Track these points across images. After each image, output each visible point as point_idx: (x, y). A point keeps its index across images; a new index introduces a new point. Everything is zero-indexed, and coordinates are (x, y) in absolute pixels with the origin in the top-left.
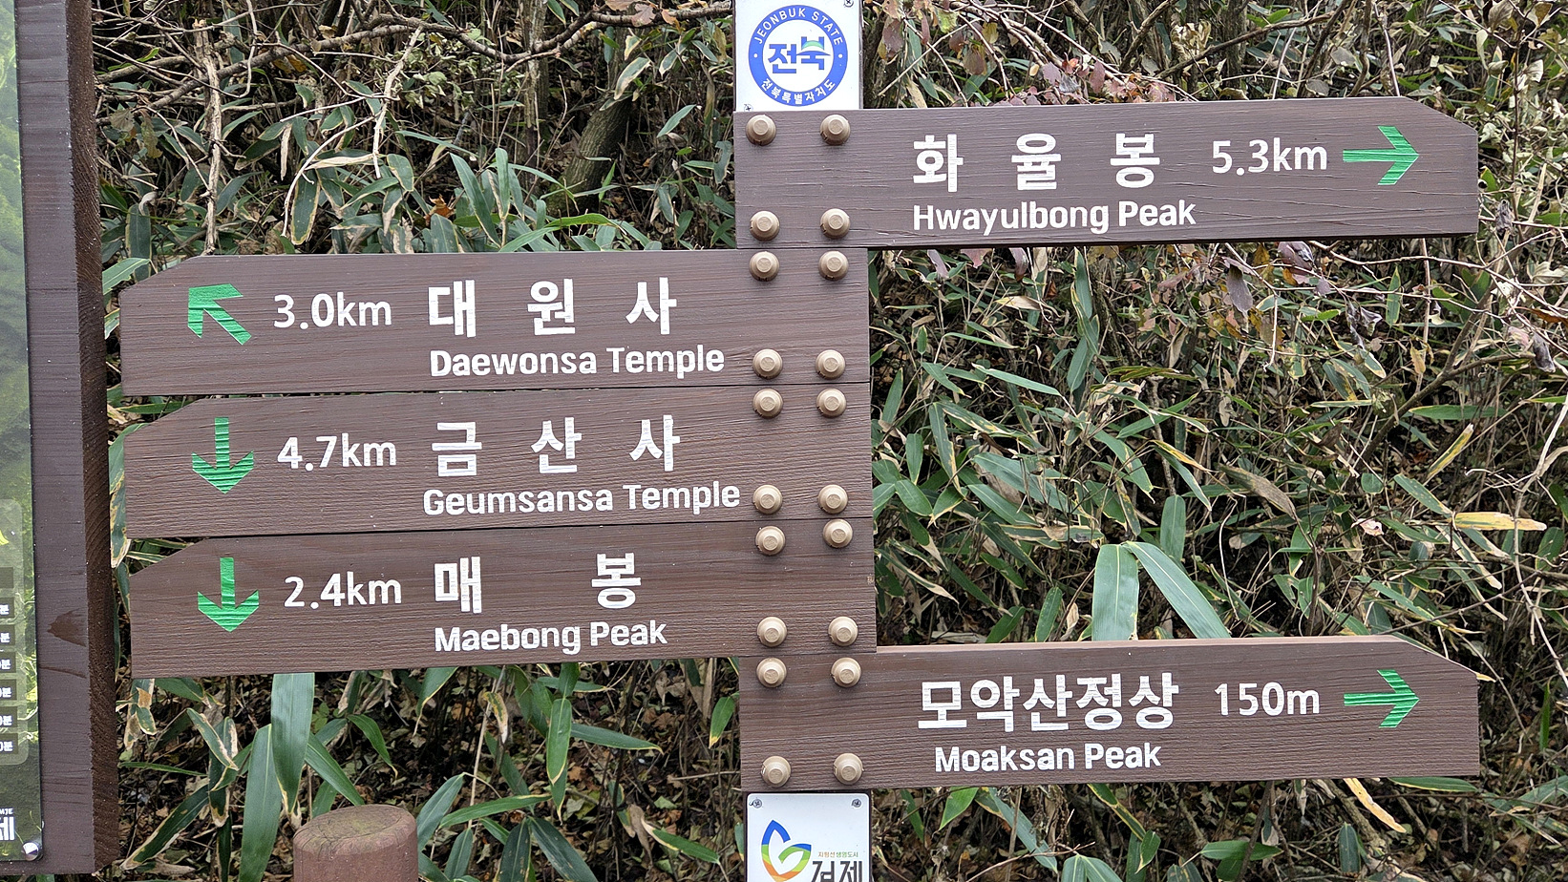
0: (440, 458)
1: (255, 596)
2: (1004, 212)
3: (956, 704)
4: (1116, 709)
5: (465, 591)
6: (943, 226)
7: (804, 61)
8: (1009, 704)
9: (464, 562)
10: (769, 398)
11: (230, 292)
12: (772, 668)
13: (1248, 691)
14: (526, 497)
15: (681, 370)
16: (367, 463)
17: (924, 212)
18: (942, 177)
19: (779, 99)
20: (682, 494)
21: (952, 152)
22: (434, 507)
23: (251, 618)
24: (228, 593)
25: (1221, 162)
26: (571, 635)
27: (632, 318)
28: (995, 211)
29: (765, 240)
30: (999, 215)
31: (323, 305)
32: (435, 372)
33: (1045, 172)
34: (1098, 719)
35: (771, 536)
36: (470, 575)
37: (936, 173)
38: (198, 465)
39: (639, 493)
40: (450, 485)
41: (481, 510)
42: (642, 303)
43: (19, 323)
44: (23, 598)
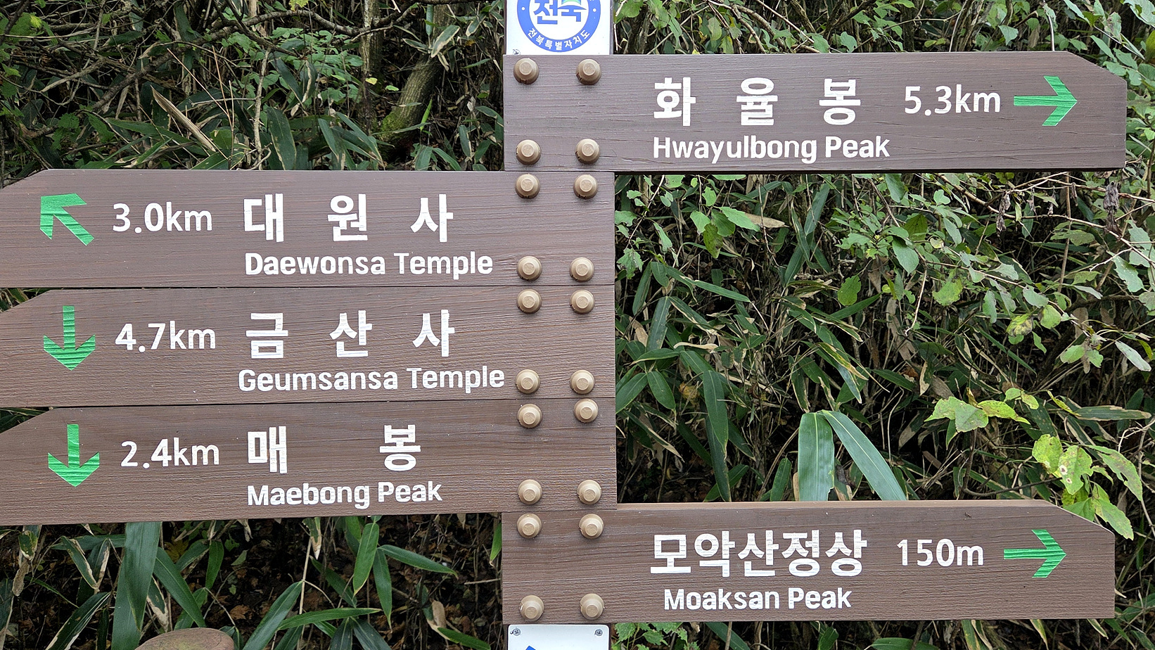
0: (253, 342)
1: (97, 457)
2: (729, 144)
3: (682, 554)
4: (815, 559)
5: (273, 455)
6: (678, 155)
7: (563, 14)
8: (726, 554)
9: (273, 430)
10: (530, 297)
11: (75, 200)
12: (530, 522)
13: (925, 546)
14: (325, 377)
15: (457, 272)
16: (191, 346)
17: (662, 142)
18: (678, 114)
19: (543, 46)
20: (456, 377)
21: (687, 93)
22: (248, 385)
23: (94, 473)
24: (74, 454)
25: (912, 104)
26: (362, 493)
27: (416, 228)
28: (722, 143)
29: (529, 164)
30: (725, 146)
31: (154, 212)
32: (249, 271)
33: (764, 111)
34: (800, 568)
35: (530, 412)
36: (278, 442)
37: (673, 110)
38: (48, 345)
39: (420, 375)
40: (262, 366)
41: (287, 387)
42: (425, 216)
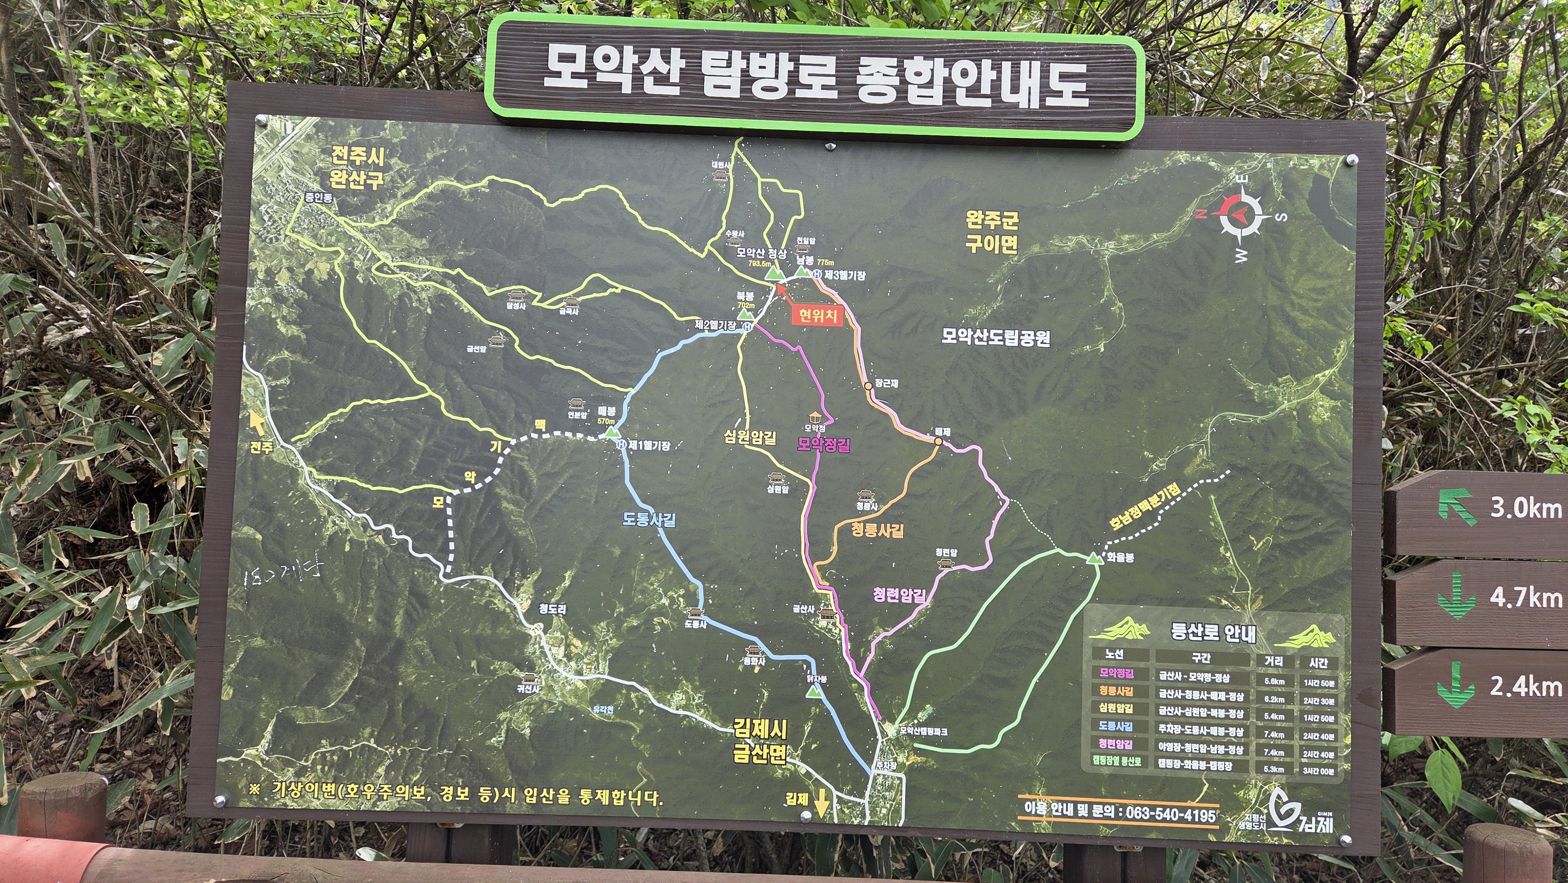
1: (1472, 688)
11: (1465, 494)
16: (1545, 605)
23: (1470, 700)
24: (1455, 684)
31: (1521, 504)
38: (1441, 602)
43: (1347, 504)
44: (1344, 677)
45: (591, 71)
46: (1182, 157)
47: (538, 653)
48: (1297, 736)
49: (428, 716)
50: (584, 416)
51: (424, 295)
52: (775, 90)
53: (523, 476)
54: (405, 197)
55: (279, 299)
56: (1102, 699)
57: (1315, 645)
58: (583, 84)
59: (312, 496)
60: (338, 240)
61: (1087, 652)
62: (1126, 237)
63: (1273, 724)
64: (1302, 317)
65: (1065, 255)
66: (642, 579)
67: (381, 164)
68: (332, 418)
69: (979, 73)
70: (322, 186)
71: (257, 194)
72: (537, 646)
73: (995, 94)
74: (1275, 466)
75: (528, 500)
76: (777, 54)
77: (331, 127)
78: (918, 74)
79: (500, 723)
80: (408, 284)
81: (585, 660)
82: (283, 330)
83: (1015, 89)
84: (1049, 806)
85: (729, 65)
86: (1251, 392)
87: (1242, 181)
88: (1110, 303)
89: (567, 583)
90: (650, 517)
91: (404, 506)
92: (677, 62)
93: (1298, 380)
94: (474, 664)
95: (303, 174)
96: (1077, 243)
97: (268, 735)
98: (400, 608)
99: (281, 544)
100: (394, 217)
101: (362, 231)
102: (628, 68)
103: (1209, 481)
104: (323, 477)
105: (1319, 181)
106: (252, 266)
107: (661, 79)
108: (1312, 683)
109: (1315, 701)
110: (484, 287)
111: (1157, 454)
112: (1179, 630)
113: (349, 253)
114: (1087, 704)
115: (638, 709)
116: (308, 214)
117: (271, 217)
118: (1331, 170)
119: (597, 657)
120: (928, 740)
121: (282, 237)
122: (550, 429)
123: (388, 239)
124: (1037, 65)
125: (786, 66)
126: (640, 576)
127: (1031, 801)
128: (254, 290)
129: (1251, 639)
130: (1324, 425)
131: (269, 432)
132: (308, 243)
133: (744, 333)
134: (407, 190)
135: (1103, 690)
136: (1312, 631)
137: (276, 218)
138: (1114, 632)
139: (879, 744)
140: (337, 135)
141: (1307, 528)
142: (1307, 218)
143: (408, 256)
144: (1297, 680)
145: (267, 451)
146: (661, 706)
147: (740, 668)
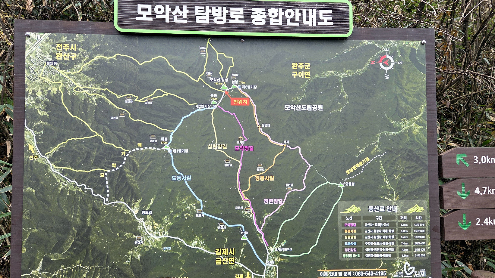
1: (470, 222)
11: (465, 155)
16: (493, 193)
23: (469, 227)
24: (464, 222)
31: (484, 158)
38: (458, 193)
43: (426, 162)
44: (427, 222)
45: (154, 15)
46: (366, 42)
47: (142, 229)
48: (412, 244)
49: (101, 254)
50: (156, 141)
51: (94, 99)
52: (222, 20)
53: (134, 164)
54: (85, 62)
55: (38, 102)
56: (346, 234)
57: (417, 211)
58: (151, 19)
59: (54, 175)
60: (60, 79)
61: (340, 218)
62: (348, 71)
63: (404, 240)
64: (408, 97)
65: (327, 78)
66: (180, 200)
67: (75, 50)
68: (60, 145)
69: (295, 14)
70: (53, 59)
71: (27, 62)
72: (141, 226)
73: (301, 21)
74: (401, 150)
75: (136, 173)
76: (222, 7)
77: (55, 37)
78: (273, 14)
79: (129, 255)
80: (87, 95)
81: (160, 231)
82: (40, 113)
83: (307, 19)
84: (328, 273)
85: (205, 12)
86: (392, 124)
87: (386, 50)
88: (343, 94)
89: (152, 202)
90: (182, 177)
91: (89, 177)
92: (186, 11)
93: (408, 119)
94: (118, 234)
95: (46, 55)
96: (331, 74)
97: (40, 265)
98: (89, 215)
99: (42, 193)
100: (81, 70)
101: (69, 76)
102: (167, 13)
103: (379, 156)
104: (58, 168)
105: (413, 50)
106: (27, 89)
107: (180, 17)
108: (417, 225)
109: (418, 231)
110: (116, 95)
111: (361, 147)
112: (371, 208)
113: (64, 84)
114: (340, 236)
115: (180, 248)
116: (48, 70)
117: (33, 71)
118: (416, 46)
119: (164, 229)
120: (285, 252)
121: (38, 78)
122: (143, 147)
123: (79, 78)
124: (315, 10)
125: (226, 12)
126: (179, 199)
127: (322, 272)
128: (28, 98)
129: (396, 210)
130: (417, 135)
131: (36, 152)
132: (48, 80)
133: (214, 109)
134: (85, 60)
135: (346, 231)
136: (416, 207)
137: (36, 71)
138: (349, 210)
139: (268, 255)
140: (58, 39)
141: (413, 171)
142: (409, 63)
143: (87, 84)
144: (412, 224)
145: (36, 159)
146: (188, 246)
147: (217, 230)
